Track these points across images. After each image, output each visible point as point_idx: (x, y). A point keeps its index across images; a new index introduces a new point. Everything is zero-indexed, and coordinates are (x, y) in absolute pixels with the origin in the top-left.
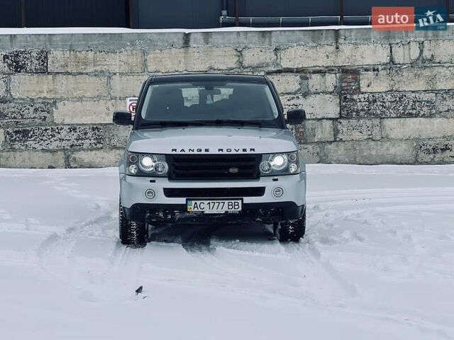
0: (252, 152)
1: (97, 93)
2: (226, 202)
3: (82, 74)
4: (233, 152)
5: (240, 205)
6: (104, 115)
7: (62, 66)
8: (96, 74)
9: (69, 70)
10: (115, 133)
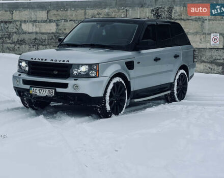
0: (68, 63)
1: (195, 31)
2: (47, 90)
3: (189, 20)
4: (58, 62)
5: (54, 92)
6: (198, 43)
7: (179, 15)
8: (196, 20)
9: (182, 17)
10: (204, 53)
